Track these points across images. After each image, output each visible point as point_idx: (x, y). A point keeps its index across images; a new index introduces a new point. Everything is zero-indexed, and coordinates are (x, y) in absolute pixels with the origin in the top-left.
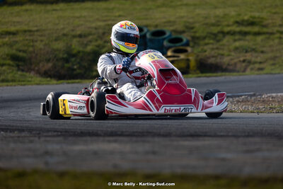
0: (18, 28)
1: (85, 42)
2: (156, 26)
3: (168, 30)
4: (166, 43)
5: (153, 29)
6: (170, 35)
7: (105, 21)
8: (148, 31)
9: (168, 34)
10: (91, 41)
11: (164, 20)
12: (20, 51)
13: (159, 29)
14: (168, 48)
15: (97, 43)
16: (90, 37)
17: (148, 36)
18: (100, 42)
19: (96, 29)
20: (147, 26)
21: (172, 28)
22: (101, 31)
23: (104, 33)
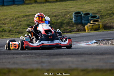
0: (30, 13)
1: (57, 18)
2: (86, 11)
3: (91, 12)
4: (90, 18)
5: (85, 13)
6: (92, 15)
7: (65, 10)
8: (83, 13)
9: (91, 14)
10: (59, 18)
11: (89, 9)
12: (31, 23)
13: (87, 12)
14: (91, 20)
15: (62, 19)
16: (59, 17)
17: (83, 15)
18: (63, 18)
19: (61, 13)
20: (82, 11)
21: (92, 12)
22: (64, 14)
23: (65, 15)
